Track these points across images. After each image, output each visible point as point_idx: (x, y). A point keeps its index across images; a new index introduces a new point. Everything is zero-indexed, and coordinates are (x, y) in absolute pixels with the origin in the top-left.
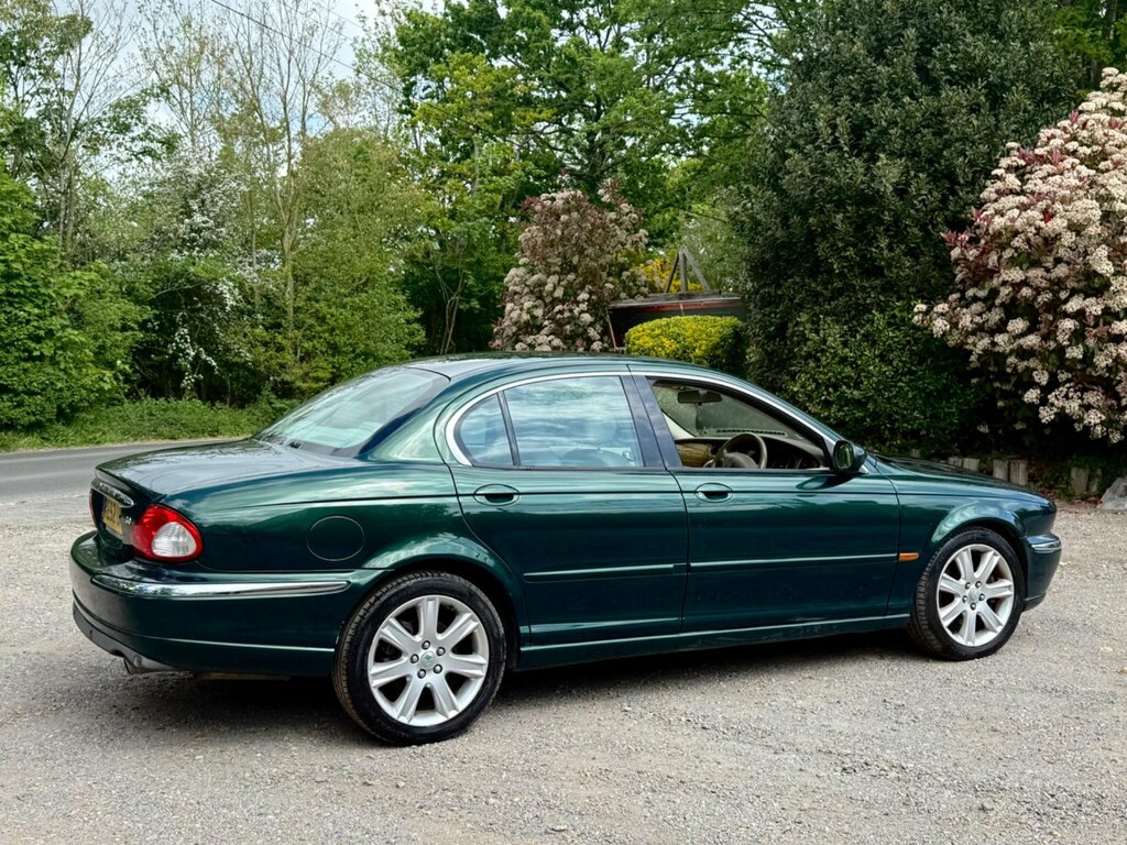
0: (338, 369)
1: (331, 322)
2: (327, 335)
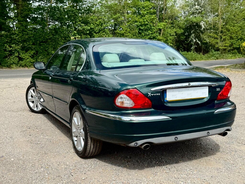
1: (231, 30)
2: (230, 34)
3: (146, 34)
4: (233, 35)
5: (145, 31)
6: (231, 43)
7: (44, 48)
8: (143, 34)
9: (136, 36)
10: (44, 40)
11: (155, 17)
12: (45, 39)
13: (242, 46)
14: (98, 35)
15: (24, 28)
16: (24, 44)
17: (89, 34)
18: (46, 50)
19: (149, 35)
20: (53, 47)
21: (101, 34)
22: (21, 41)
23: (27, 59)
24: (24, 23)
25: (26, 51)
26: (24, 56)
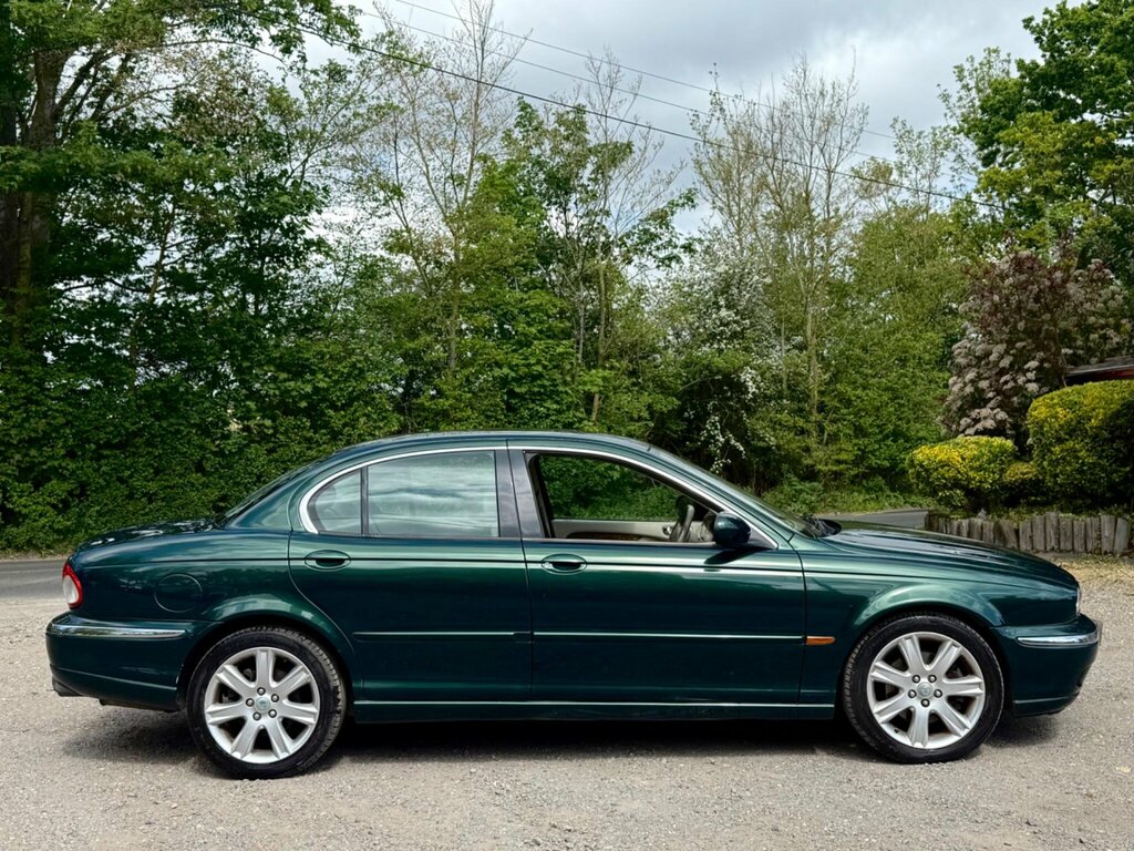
0: (863, 452)
1: (857, 403)
2: (852, 416)
3: (538, 412)
4: (866, 421)
5: (533, 401)
6: (859, 449)
7: (114, 469)
8: (526, 413)
9: (497, 420)
10: (114, 437)
11: (571, 350)
12: (119, 434)
13: (912, 461)
14: (344, 416)
15: (34, 388)
16: (27, 455)
17: (307, 412)
18: (121, 480)
19: (548, 416)
20: (152, 466)
21: (356, 411)
22: (15, 442)
23: (41, 515)
24: (37, 371)
25: (37, 485)
26: (25, 506)
